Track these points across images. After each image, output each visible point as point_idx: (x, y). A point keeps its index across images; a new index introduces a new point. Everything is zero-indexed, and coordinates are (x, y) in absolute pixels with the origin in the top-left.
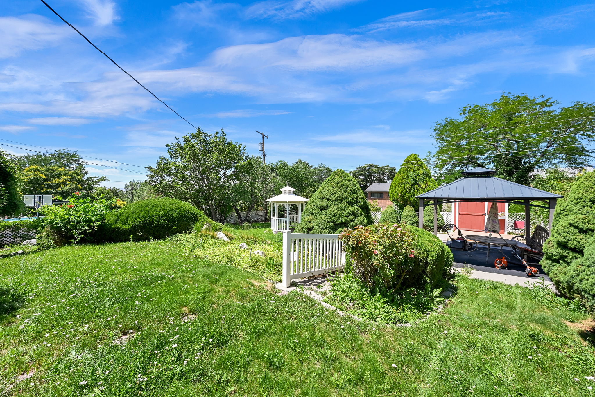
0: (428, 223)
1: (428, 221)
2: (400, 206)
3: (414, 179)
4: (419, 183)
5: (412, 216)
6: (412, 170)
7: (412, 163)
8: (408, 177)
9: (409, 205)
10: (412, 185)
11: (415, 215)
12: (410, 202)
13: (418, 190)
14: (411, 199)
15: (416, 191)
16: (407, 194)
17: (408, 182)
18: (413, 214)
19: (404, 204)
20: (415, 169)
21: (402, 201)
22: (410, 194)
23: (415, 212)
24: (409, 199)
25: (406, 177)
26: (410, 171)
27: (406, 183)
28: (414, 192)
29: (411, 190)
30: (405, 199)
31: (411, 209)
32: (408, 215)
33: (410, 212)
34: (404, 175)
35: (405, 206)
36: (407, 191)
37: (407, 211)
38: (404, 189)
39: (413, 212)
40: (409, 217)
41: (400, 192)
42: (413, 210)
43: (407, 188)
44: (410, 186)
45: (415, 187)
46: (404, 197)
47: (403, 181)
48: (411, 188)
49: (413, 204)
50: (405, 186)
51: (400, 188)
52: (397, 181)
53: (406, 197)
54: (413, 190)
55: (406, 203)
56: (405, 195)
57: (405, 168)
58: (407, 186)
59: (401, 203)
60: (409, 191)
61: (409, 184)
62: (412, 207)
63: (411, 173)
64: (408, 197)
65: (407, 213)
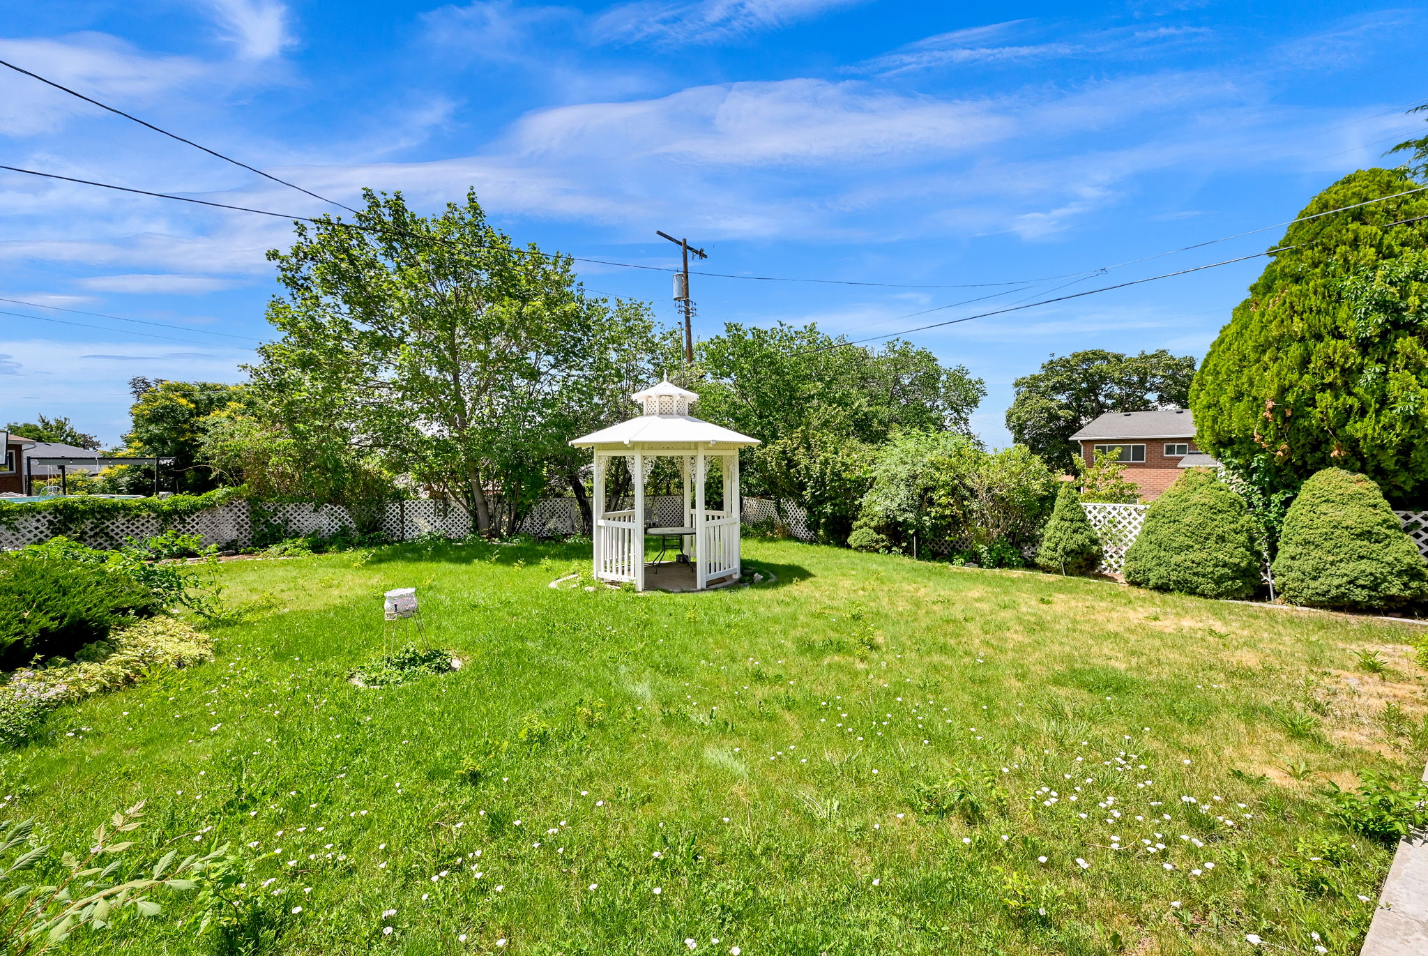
2: (1268, 472)
3: (1382, 305)
5: (1367, 535)
6: (1368, 254)
7: (1359, 216)
9: (1344, 464)
10: (1364, 346)
11: (1396, 528)
12: (1353, 445)
15: (1400, 378)
16: (1325, 399)
17: (1337, 328)
18: (1379, 519)
19: (1299, 463)
20: (1389, 247)
21: (1289, 445)
22: (1351, 401)
23: (1390, 509)
24: (1338, 431)
25: (1314, 301)
26: (1346, 260)
27: (1319, 338)
28: (1385, 387)
29: (1354, 375)
30: (1308, 431)
31: (1356, 487)
32: (1335, 527)
33: (1353, 505)
34: (1301, 291)
35: (1306, 472)
36: (1330, 379)
37: (1323, 499)
38: (1302, 375)
39: (1375, 506)
40: (1345, 540)
41: (1273, 393)
42: (1378, 493)
43: (1325, 362)
44: (1354, 351)
45: (1394, 354)
46: (1303, 417)
47: (1298, 326)
48: (1359, 360)
49: (1370, 459)
50: (1310, 354)
51: (1274, 368)
52: (1247, 334)
53: (1319, 415)
54: (1375, 372)
55: (1319, 455)
56: (1310, 409)
57: (1309, 253)
58: (1330, 351)
59: (1274, 456)
60: (1346, 384)
61: (1339, 341)
62: (1360, 476)
63: (1356, 274)
64: (1335, 416)
65: (1324, 511)
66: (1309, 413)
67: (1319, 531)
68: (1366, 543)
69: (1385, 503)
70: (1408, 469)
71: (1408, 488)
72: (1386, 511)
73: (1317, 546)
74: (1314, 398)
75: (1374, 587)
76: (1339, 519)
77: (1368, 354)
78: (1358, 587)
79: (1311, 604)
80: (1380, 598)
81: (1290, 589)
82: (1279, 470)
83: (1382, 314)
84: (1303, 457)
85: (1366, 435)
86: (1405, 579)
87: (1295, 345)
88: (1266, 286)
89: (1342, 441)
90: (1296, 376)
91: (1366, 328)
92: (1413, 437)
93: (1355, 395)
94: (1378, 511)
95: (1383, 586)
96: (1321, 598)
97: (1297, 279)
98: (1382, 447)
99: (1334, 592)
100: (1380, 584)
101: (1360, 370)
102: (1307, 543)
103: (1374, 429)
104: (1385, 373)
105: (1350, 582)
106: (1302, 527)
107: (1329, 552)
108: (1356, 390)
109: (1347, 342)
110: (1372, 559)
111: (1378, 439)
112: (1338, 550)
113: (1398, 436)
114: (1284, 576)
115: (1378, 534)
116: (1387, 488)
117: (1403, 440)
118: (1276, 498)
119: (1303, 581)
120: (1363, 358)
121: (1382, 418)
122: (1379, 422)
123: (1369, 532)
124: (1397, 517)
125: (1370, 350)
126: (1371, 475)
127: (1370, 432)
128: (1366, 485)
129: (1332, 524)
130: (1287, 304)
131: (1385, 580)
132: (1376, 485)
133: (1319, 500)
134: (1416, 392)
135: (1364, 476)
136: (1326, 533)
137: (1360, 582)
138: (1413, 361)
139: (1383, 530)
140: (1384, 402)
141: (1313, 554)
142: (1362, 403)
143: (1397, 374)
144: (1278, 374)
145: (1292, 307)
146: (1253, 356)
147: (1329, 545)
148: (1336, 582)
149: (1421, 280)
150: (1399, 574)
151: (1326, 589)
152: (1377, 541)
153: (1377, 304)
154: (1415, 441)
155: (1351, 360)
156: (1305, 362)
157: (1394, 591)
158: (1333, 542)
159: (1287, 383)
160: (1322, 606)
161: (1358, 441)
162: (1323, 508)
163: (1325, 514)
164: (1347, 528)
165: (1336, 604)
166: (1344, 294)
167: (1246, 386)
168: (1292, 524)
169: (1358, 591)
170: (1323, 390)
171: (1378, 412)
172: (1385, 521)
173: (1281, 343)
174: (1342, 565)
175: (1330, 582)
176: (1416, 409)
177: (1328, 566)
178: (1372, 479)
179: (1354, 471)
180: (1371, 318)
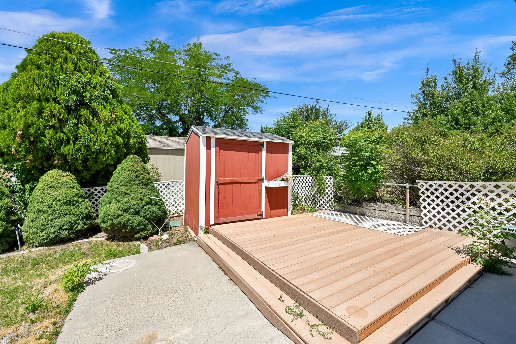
0: (127, 216)
1: (126, 211)
2: (23, 171)
3: (76, 92)
4: (94, 105)
5: (68, 203)
6: (71, 67)
7: (69, 48)
8: (55, 83)
9: (60, 167)
10: (68, 109)
11: (82, 196)
12: (64, 157)
13: (90, 125)
14: (67, 150)
15: (83, 128)
16: (50, 133)
17: (57, 98)
18: (74, 194)
19: (40, 167)
20: (80, 67)
21: (33, 157)
22: (62, 136)
23: (80, 188)
24: (58, 151)
25: (45, 81)
26: (62, 67)
27: (48, 101)
28: (77, 131)
29: (64, 123)
30: (43, 149)
31: (65, 179)
32: (54, 201)
33: (63, 188)
34: (39, 74)
35: (43, 171)
36: (53, 123)
37: (49, 186)
38: (39, 118)
39: (73, 188)
40: (58, 207)
41: (22, 126)
42: (75, 181)
43: (51, 114)
44: (64, 111)
45: (80, 116)
46: (40, 142)
47: (37, 92)
48: (66, 116)
49: (72, 165)
50: (43, 108)
51: (23, 112)
52: (9, 89)
53: (48, 142)
54: (73, 123)
55: (50, 162)
56: (43, 138)
57: (45, 56)
58: (52, 109)
59: (26, 163)
60: (61, 127)
61: (57, 105)
62: (68, 173)
63: (66, 74)
64: (55, 143)
65: (49, 192)
66: (43, 140)
67: (45, 204)
68: (68, 206)
69: (77, 186)
70: (87, 170)
71: (88, 178)
72: (78, 189)
73: (44, 212)
74: (44, 133)
75: (71, 229)
76: (55, 196)
77: (70, 114)
78: (64, 230)
79: (42, 245)
80: (74, 233)
81: (30, 239)
82: (30, 171)
83: (75, 96)
84: (42, 163)
85: (69, 153)
86: (85, 220)
87: (35, 102)
88: (23, 67)
89: (60, 156)
90: (35, 119)
91: (69, 100)
92: (88, 155)
93: (64, 133)
94: (74, 190)
95: (75, 227)
96: (46, 241)
97: (39, 68)
98: (76, 159)
99: (51, 236)
100: (74, 226)
101: (67, 121)
102: (39, 211)
103: (72, 150)
104: (77, 124)
105: (59, 229)
106: (37, 203)
107: (50, 214)
108: (65, 131)
109: (60, 106)
110: (70, 214)
111: (74, 155)
112: (55, 213)
113: (82, 154)
114: (27, 232)
115: (73, 201)
116: (80, 178)
117: (85, 156)
118: (27, 187)
119: (37, 233)
120: (68, 116)
121: (76, 145)
122: (75, 147)
123: (70, 201)
124: (82, 191)
125: (71, 112)
126: (73, 173)
127: (71, 151)
128: (69, 177)
129: (52, 199)
130: (32, 79)
131: (76, 223)
132: (74, 177)
133: (47, 187)
134: (88, 134)
135: (70, 173)
136: (49, 205)
137: (65, 227)
138: (88, 121)
139: (76, 199)
140: (77, 138)
141: (42, 217)
142: (68, 138)
143: (82, 126)
144: (25, 116)
145: (34, 81)
146: (11, 103)
147: (50, 211)
148: (53, 230)
149: (91, 87)
150: (82, 219)
151: (47, 236)
152: (73, 205)
153: (73, 91)
154: (89, 157)
155: (62, 115)
156: (40, 112)
157: (80, 227)
158: (52, 209)
159: (29, 121)
160: (46, 245)
161: (66, 156)
162: (48, 191)
163: (49, 194)
164: (59, 200)
165: (53, 242)
166: (60, 82)
167: (6, 120)
168: (33, 201)
169: (63, 233)
170: (50, 129)
171: (74, 143)
172: (77, 194)
173: (28, 98)
174: (56, 220)
175: (49, 232)
176: (88, 142)
177: (49, 222)
178: (73, 174)
179: (65, 171)
180: (71, 97)
